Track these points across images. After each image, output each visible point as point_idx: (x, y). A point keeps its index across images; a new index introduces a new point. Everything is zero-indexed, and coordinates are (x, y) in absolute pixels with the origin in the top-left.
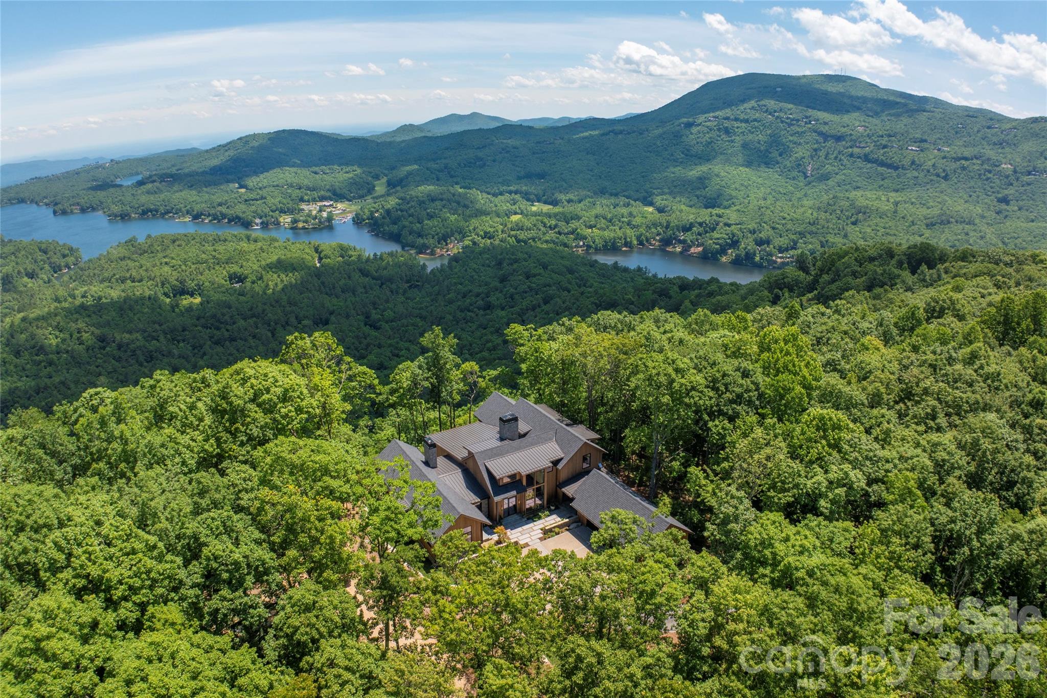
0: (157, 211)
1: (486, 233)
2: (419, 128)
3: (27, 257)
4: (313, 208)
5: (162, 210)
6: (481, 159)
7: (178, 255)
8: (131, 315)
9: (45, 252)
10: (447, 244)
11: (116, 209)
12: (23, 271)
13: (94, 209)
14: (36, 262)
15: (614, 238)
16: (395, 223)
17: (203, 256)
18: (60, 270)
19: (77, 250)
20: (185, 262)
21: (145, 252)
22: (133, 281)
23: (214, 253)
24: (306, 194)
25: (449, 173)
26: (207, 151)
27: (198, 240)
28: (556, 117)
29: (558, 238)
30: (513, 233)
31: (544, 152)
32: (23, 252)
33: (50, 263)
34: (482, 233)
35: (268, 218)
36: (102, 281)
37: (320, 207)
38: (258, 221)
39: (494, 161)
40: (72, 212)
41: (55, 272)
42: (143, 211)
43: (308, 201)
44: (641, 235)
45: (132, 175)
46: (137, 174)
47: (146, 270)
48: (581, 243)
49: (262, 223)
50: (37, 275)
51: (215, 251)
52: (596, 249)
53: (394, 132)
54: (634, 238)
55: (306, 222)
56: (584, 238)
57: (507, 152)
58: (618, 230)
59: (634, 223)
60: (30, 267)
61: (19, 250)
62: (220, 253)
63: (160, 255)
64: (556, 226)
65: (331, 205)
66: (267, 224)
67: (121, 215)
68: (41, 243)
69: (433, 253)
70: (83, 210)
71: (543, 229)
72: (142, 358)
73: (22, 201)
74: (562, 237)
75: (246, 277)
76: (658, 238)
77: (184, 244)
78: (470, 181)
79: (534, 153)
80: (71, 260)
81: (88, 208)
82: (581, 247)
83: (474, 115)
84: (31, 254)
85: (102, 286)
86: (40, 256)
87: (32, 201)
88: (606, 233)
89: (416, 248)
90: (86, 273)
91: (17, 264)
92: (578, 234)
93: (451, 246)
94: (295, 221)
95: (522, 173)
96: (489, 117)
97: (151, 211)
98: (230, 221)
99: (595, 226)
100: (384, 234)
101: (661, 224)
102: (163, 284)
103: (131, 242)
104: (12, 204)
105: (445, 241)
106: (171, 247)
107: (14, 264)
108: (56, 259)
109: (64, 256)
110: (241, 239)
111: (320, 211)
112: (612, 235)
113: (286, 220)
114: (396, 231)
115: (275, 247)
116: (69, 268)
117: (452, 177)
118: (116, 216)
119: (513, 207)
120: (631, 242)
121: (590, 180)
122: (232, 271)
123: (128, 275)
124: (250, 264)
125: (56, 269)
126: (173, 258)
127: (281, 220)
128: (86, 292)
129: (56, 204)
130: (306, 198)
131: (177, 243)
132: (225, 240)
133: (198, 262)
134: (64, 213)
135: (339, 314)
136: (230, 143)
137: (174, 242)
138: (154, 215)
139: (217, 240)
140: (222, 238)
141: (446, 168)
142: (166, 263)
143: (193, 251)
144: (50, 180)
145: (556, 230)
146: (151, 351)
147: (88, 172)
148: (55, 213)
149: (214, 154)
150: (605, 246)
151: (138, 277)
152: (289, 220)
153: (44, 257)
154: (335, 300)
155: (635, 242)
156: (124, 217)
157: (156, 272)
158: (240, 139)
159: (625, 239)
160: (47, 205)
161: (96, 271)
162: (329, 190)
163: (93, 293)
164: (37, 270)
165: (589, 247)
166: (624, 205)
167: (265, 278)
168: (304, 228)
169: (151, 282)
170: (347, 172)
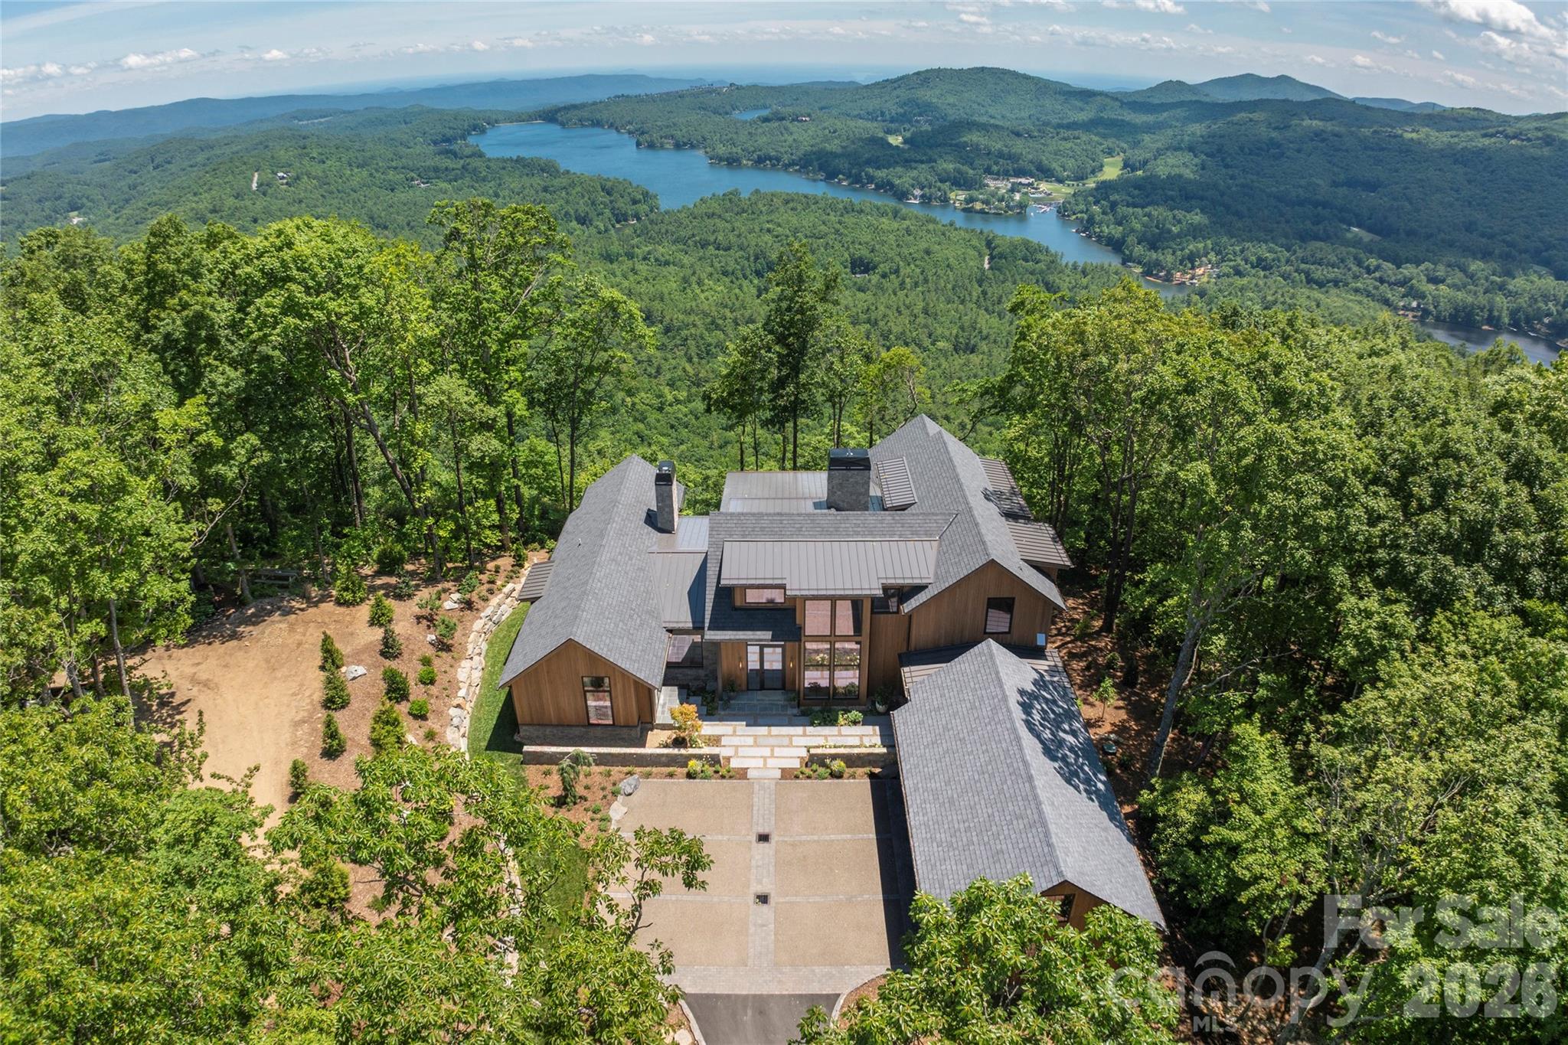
0: (778, 160)
1: (1260, 260)
2: (1193, 89)
3: (583, 196)
4: (1002, 186)
5: (786, 159)
6: (1279, 146)
7: (788, 222)
8: (698, 291)
9: (609, 193)
10: (1193, 268)
11: (721, 150)
12: (572, 212)
13: (693, 147)
14: (593, 203)
15: (1473, 305)
16: (1120, 224)
17: (823, 227)
18: (626, 220)
19: (655, 196)
20: (795, 231)
21: (744, 211)
22: (718, 249)
23: (838, 226)
24: (996, 163)
25: (1223, 160)
26: (867, 86)
27: (822, 205)
28: (1416, 100)
29: (1376, 288)
30: (1303, 266)
31: (1383, 149)
32: (579, 189)
33: (613, 209)
34: (1253, 259)
35: (933, 190)
36: (676, 242)
37: (1013, 184)
38: (917, 192)
39: (1299, 151)
40: (662, 147)
41: (618, 222)
42: (759, 157)
43: (998, 174)
44: (1518, 310)
45: (756, 108)
46: (765, 107)
47: (739, 236)
48: (1414, 304)
49: (922, 196)
50: (591, 221)
51: (840, 223)
52: (1438, 319)
53: (1151, 89)
54: (1505, 313)
55: (986, 202)
56: (1421, 296)
57: (1323, 140)
58: (1480, 294)
59: (1511, 287)
60: (583, 208)
61: (573, 185)
62: (846, 227)
63: (764, 218)
64: (1378, 268)
65: (1030, 185)
66: (930, 199)
67: (727, 160)
68: (608, 180)
69: (1168, 278)
70: (678, 146)
71: (1355, 268)
72: (693, 351)
73: (597, 124)
74: (1384, 288)
75: (875, 267)
76: (1546, 320)
77: (799, 207)
78: (1255, 178)
79: (1366, 148)
80: (643, 208)
81: (685, 144)
82: (1413, 310)
83: (1284, 80)
84: (589, 192)
85: (674, 248)
86: (602, 197)
87: (611, 126)
88: (1460, 295)
89: (1144, 265)
90: (656, 228)
91: (567, 202)
92: (1412, 288)
93: (1199, 271)
94: (971, 200)
95: (1342, 177)
96: (1307, 85)
97: (770, 159)
98: (878, 187)
99: (1443, 281)
100: (1099, 238)
101: (1556, 299)
102: (757, 258)
103: (731, 197)
104: (583, 126)
105: (1192, 262)
106: (782, 210)
107: (562, 202)
108: (622, 204)
109: (635, 202)
110: (884, 214)
111: (1012, 190)
112: (1470, 299)
113: (958, 196)
114: (1118, 235)
115: (928, 231)
116: (639, 219)
117: (1227, 166)
118: (721, 159)
119: (1315, 228)
120: (1499, 318)
121: (1451, 205)
122: (858, 254)
123: (712, 239)
124: (885, 249)
125: (620, 217)
126: (779, 225)
127: (952, 196)
128: (649, 253)
129: (643, 133)
130: (995, 168)
131: (791, 205)
132: (862, 211)
133: (814, 236)
134: (651, 146)
135: (995, 342)
136: (902, 78)
137: (787, 202)
138: (773, 165)
139: (849, 209)
140: (857, 208)
141: (1219, 151)
142: (769, 230)
143: (808, 220)
144: (642, 101)
145: (1377, 274)
146: (709, 345)
147: (695, 95)
148: (638, 144)
149: (876, 92)
150: (1454, 317)
151: (725, 244)
152: (962, 198)
153: (607, 199)
154: (994, 321)
155: (1506, 320)
156: (732, 162)
157: (752, 240)
158: (918, 74)
159: (1491, 311)
160: (630, 132)
161: (670, 228)
162: (1031, 162)
163: (659, 255)
164: (592, 215)
165: (1426, 313)
166: (1500, 256)
167: (902, 272)
168: (982, 212)
169: (741, 253)
170: (1065, 139)
